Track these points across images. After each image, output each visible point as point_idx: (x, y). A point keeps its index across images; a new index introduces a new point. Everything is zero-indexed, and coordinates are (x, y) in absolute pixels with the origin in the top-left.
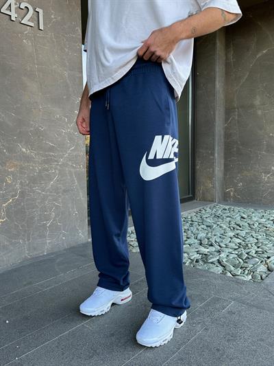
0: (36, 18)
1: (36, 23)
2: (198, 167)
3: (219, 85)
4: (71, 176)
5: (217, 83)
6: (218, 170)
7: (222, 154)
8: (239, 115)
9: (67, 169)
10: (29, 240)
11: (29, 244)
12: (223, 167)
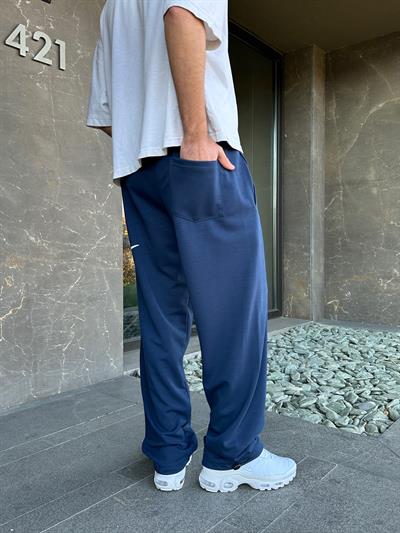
0: (55, 53)
1: (55, 59)
4: (101, 277)
5: (313, 149)
6: (316, 272)
7: (321, 250)
8: (344, 195)
9: (94, 268)
10: (35, 371)
11: (36, 378)
12: (322, 268)
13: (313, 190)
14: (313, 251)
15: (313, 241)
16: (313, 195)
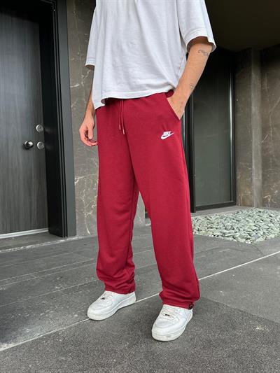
2: (238, 177)
3: (255, 109)
5: (253, 107)
6: (257, 179)
7: (260, 166)
8: (274, 133)
12: (260, 177)
13: (253, 131)
14: (254, 167)
15: (254, 161)
16: (253, 134)
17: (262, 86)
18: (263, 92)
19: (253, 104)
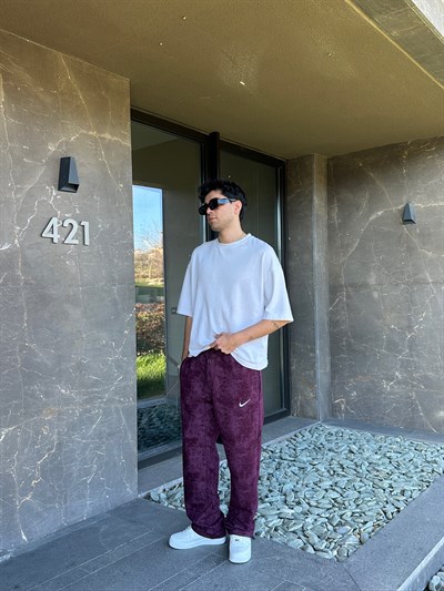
0: (81, 233)
1: (81, 238)
3: (318, 256)
4: (118, 414)
5: (315, 253)
6: (322, 372)
7: (327, 349)
8: (348, 297)
9: (113, 406)
10: (65, 503)
11: (66, 508)
12: (329, 367)
13: (316, 293)
14: (318, 351)
15: (318, 343)
16: (317, 298)
17: (330, 218)
18: (330, 227)
19: (316, 248)
